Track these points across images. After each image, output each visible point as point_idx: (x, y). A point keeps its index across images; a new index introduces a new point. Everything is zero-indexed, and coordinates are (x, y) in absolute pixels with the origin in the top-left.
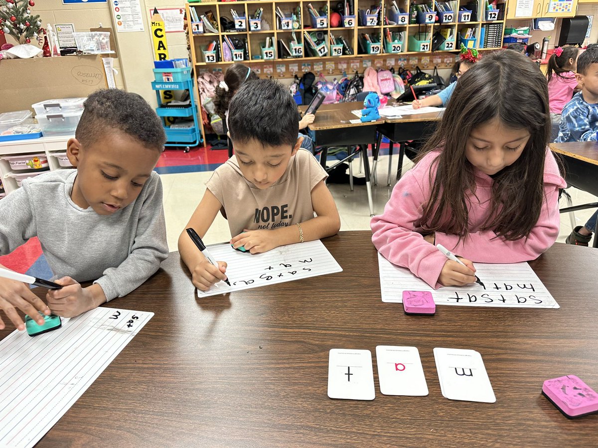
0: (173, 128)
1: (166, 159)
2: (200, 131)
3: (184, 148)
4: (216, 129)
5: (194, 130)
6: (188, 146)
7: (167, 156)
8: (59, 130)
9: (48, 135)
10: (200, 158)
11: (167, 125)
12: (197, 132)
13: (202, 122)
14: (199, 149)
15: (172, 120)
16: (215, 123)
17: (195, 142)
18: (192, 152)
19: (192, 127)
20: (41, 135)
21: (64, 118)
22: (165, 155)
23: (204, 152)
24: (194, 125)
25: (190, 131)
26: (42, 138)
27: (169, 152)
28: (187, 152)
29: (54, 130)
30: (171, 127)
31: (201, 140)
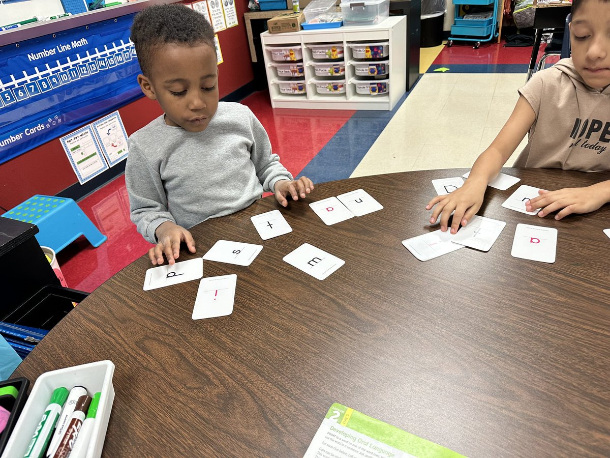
0: (467, 19)
1: (452, 55)
2: (497, 23)
3: (474, 43)
4: (518, 21)
5: (490, 22)
6: (479, 41)
7: (452, 52)
8: (358, 19)
9: (348, 25)
10: (489, 56)
11: (461, 15)
12: (494, 24)
13: (503, 12)
14: (490, 46)
15: (467, 8)
16: (519, 13)
17: (488, 37)
18: (482, 49)
19: (490, 18)
20: (342, 24)
21: (365, 7)
22: (451, 50)
23: (496, 49)
24: (492, 16)
25: (486, 24)
26: (342, 27)
27: (456, 48)
28: (476, 48)
29: (354, 19)
30: (465, 17)
31: (496, 34)
